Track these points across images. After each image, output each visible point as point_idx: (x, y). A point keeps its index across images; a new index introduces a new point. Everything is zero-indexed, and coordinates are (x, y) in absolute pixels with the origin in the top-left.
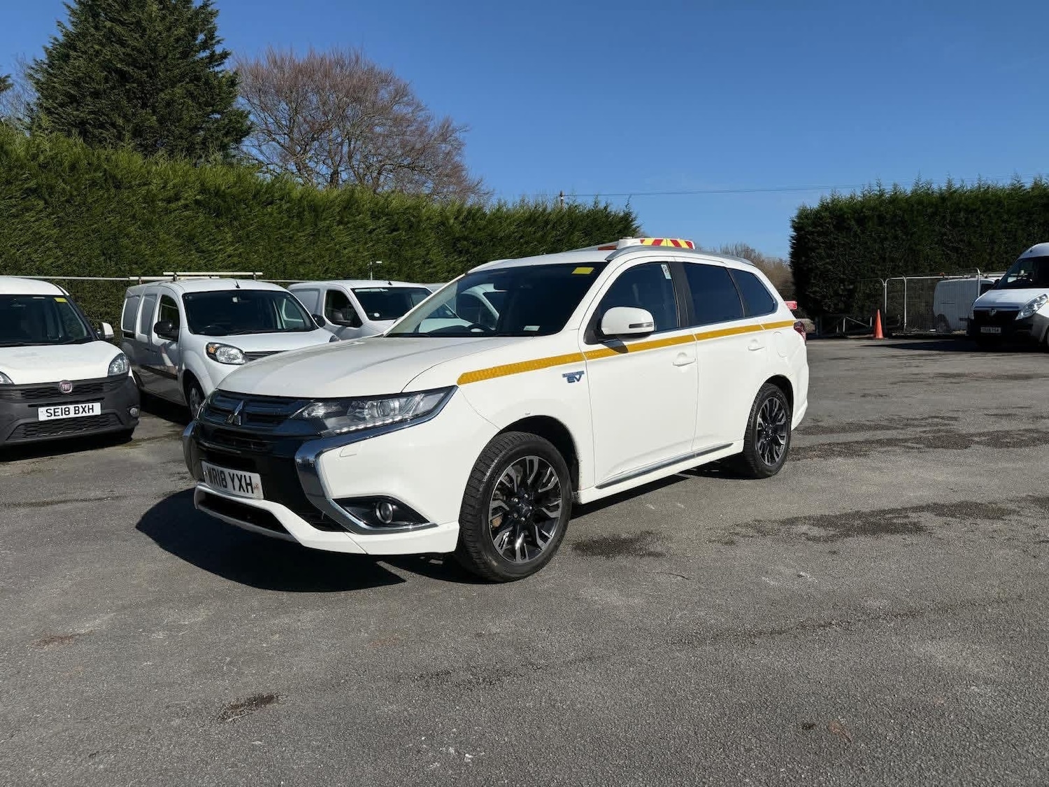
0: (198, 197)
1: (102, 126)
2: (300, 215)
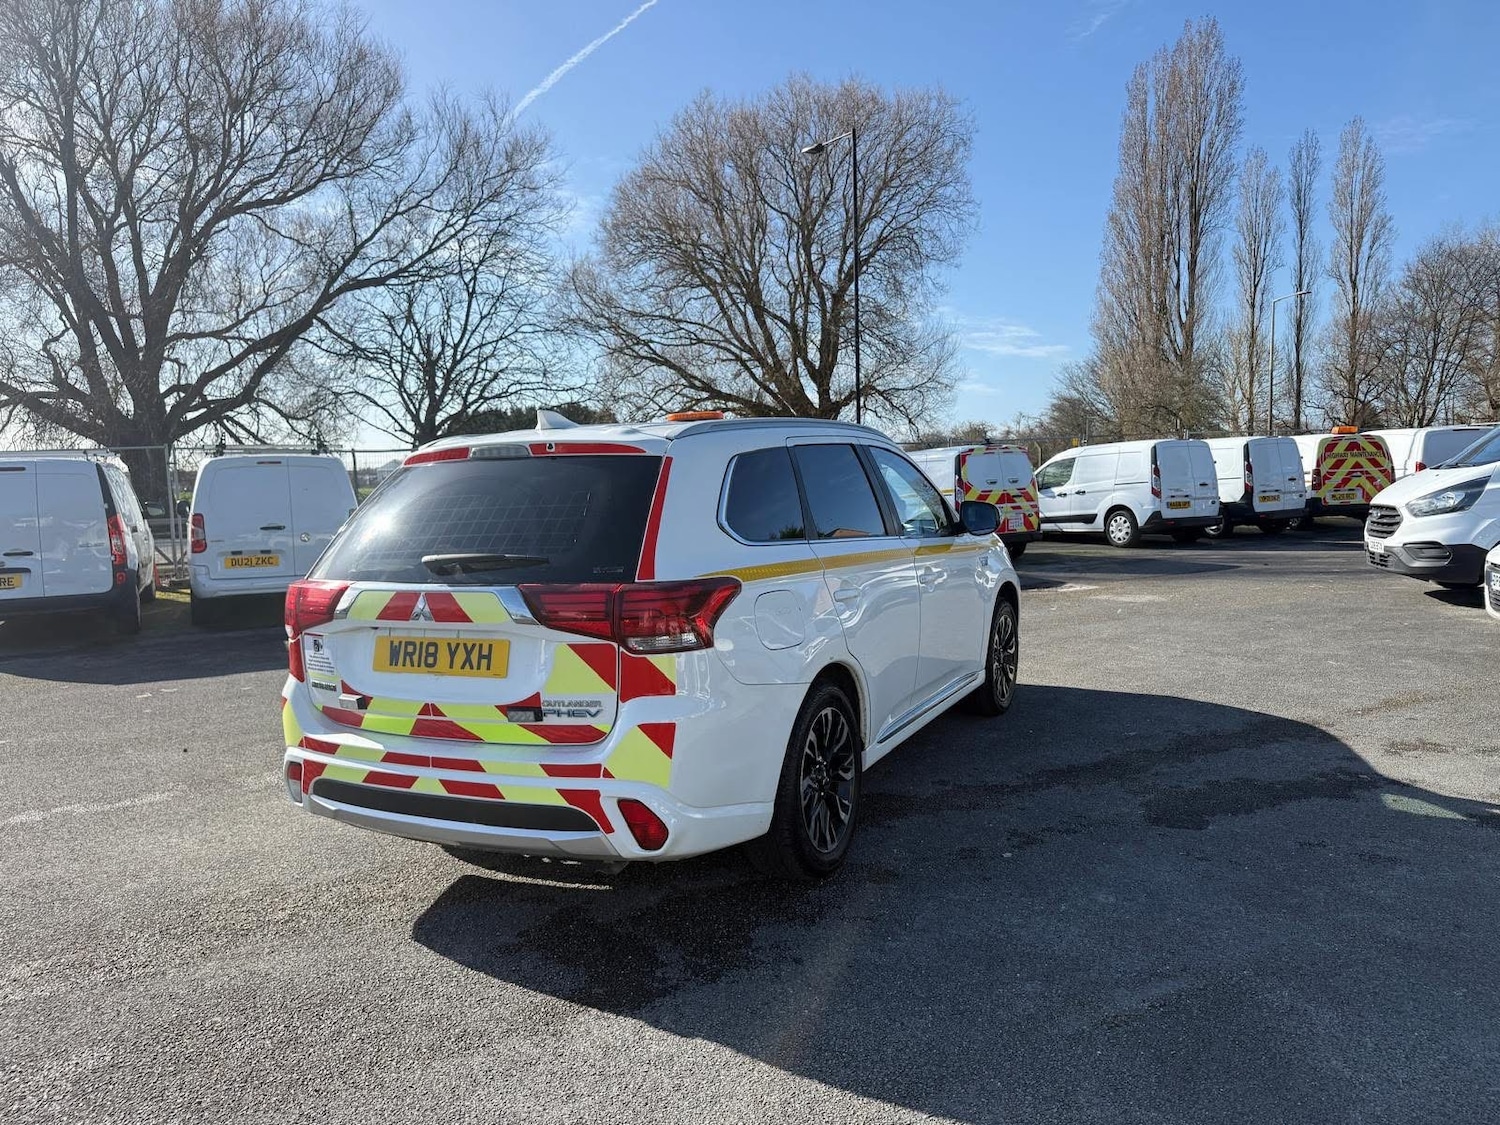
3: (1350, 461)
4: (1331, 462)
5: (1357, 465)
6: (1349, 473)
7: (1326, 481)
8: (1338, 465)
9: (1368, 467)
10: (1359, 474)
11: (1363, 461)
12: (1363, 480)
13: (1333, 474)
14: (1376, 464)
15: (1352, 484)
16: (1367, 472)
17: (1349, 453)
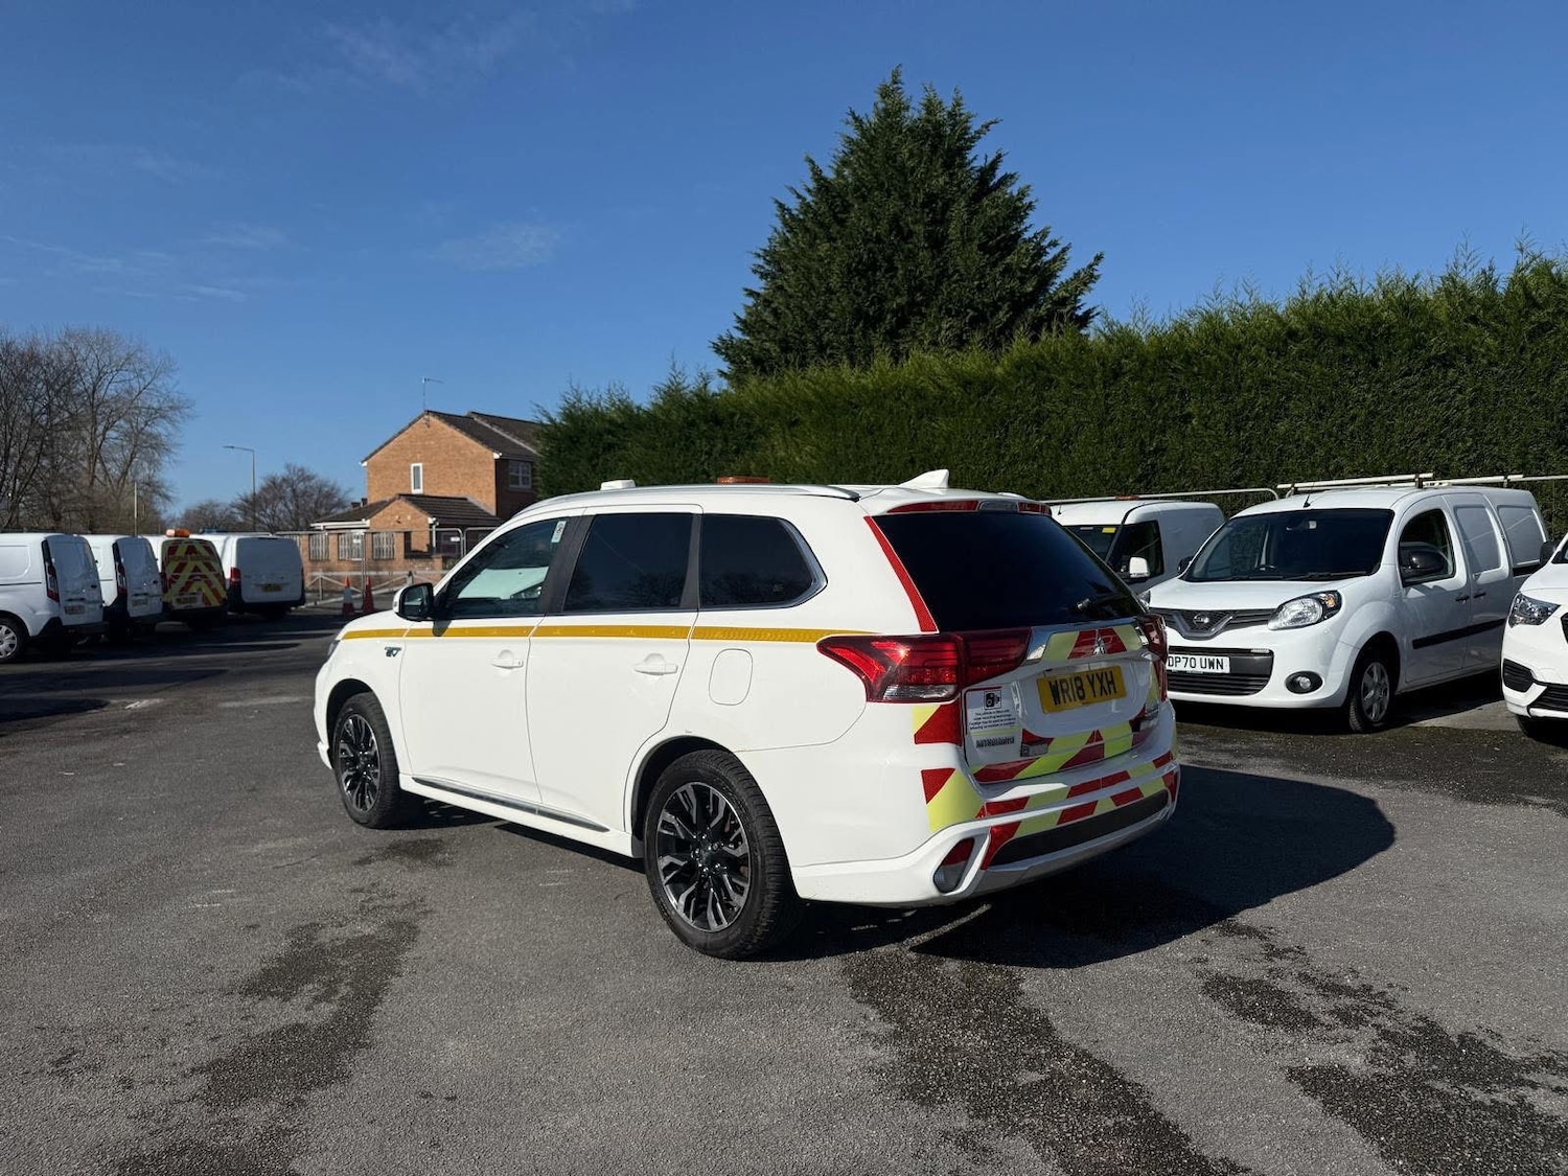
3: (190, 565)
4: (174, 565)
5: (196, 569)
6: (191, 577)
7: (172, 585)
8: (180, 568)
9: (205, 571)
10: (198, 578)
11: (200, 564)
12: (202, 584)
13: (177, 577)
14: (211, 568)
15: (194, 589)
16: (205, 577)
17: (189, 556)
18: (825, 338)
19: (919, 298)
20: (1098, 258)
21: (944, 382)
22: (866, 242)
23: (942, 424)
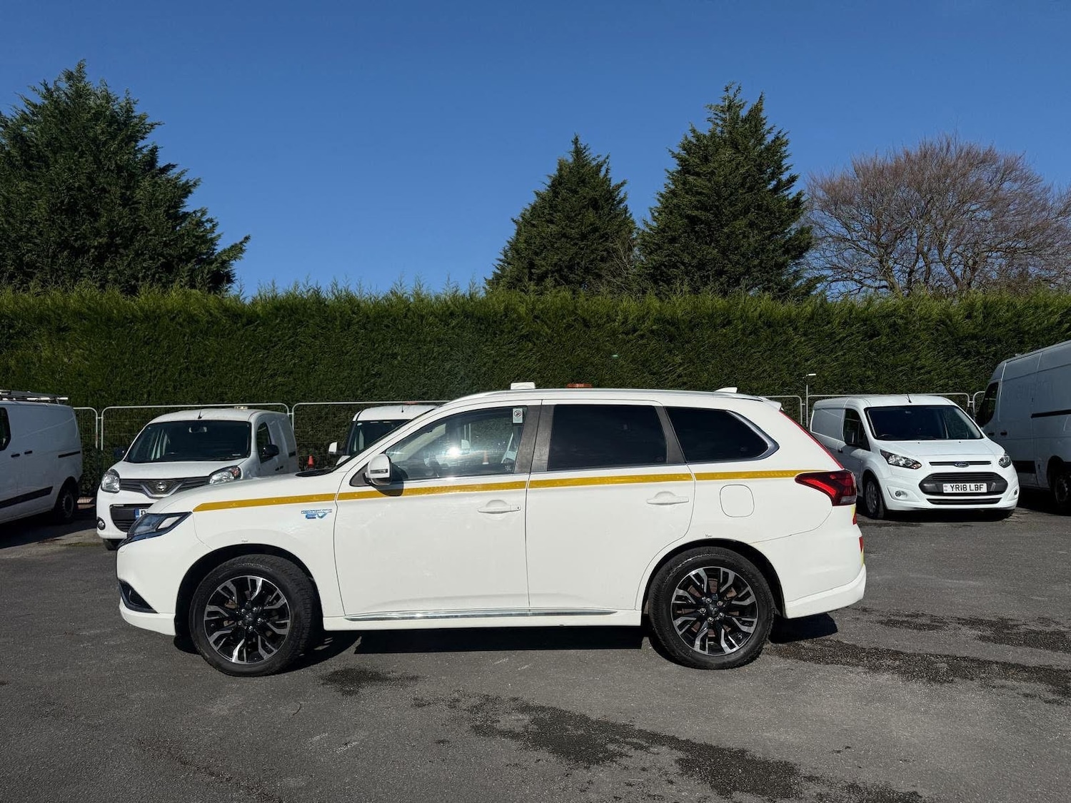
0: (654, 327)
1: (675, 266)
2: (755, 332)
18: (26, 259)
19: (118, 240)
20: (247, 238)
21: (215, 312)
22: (69, 189)
23: (211, 342)
